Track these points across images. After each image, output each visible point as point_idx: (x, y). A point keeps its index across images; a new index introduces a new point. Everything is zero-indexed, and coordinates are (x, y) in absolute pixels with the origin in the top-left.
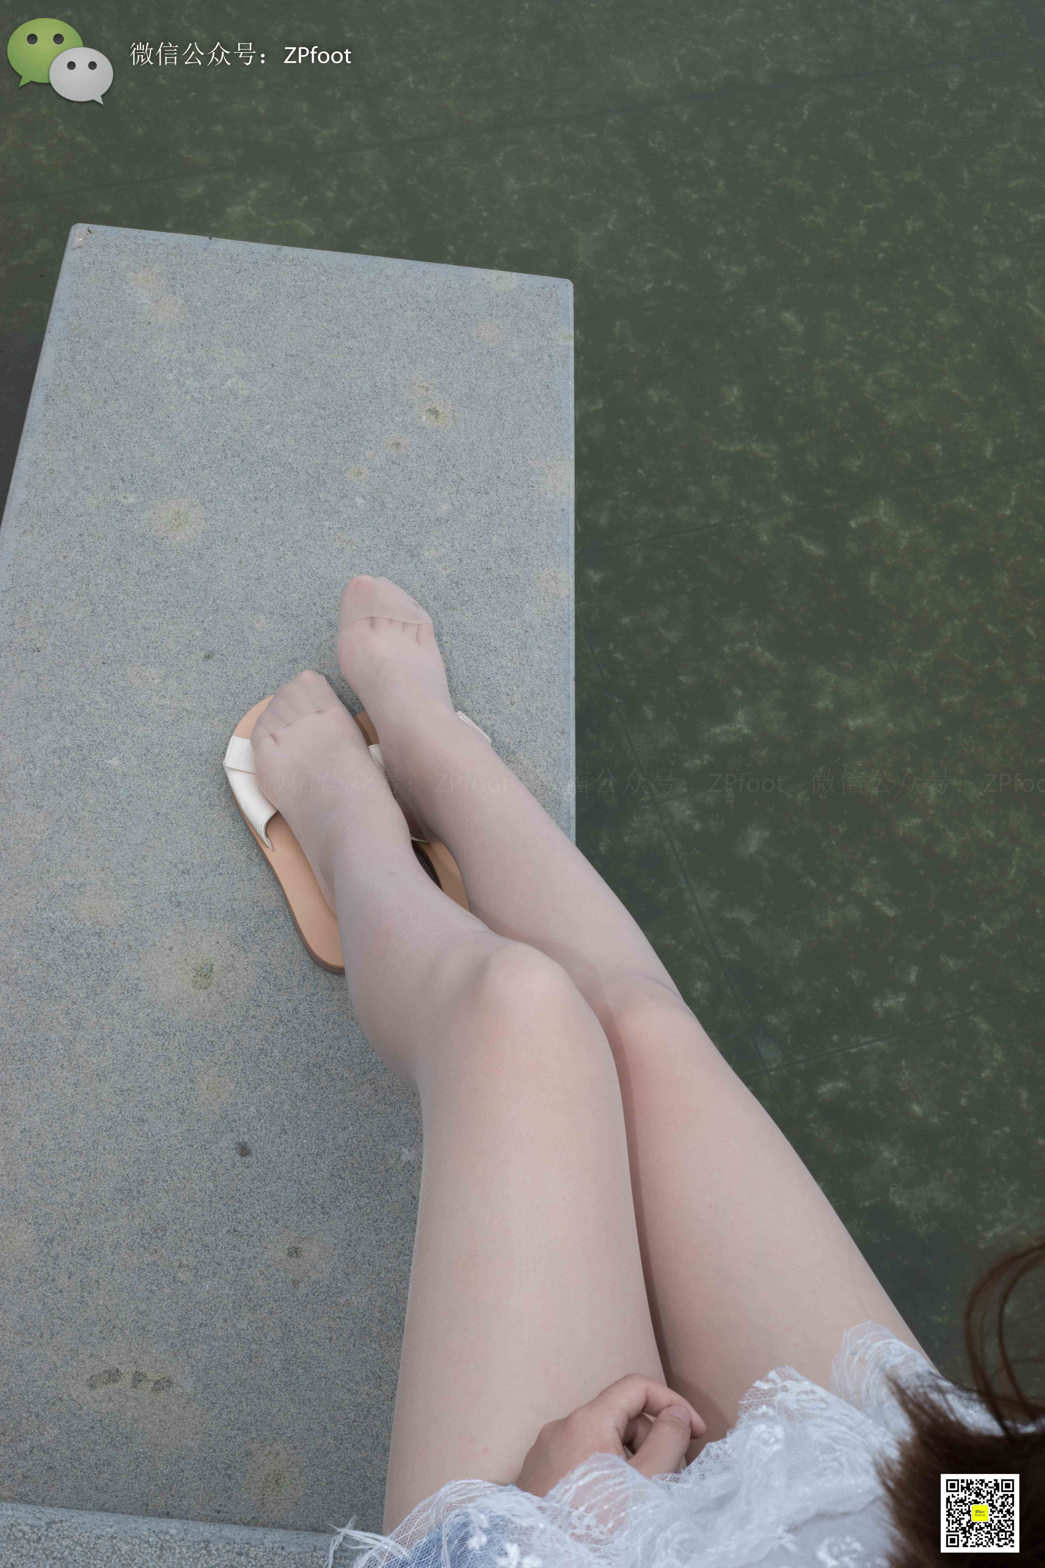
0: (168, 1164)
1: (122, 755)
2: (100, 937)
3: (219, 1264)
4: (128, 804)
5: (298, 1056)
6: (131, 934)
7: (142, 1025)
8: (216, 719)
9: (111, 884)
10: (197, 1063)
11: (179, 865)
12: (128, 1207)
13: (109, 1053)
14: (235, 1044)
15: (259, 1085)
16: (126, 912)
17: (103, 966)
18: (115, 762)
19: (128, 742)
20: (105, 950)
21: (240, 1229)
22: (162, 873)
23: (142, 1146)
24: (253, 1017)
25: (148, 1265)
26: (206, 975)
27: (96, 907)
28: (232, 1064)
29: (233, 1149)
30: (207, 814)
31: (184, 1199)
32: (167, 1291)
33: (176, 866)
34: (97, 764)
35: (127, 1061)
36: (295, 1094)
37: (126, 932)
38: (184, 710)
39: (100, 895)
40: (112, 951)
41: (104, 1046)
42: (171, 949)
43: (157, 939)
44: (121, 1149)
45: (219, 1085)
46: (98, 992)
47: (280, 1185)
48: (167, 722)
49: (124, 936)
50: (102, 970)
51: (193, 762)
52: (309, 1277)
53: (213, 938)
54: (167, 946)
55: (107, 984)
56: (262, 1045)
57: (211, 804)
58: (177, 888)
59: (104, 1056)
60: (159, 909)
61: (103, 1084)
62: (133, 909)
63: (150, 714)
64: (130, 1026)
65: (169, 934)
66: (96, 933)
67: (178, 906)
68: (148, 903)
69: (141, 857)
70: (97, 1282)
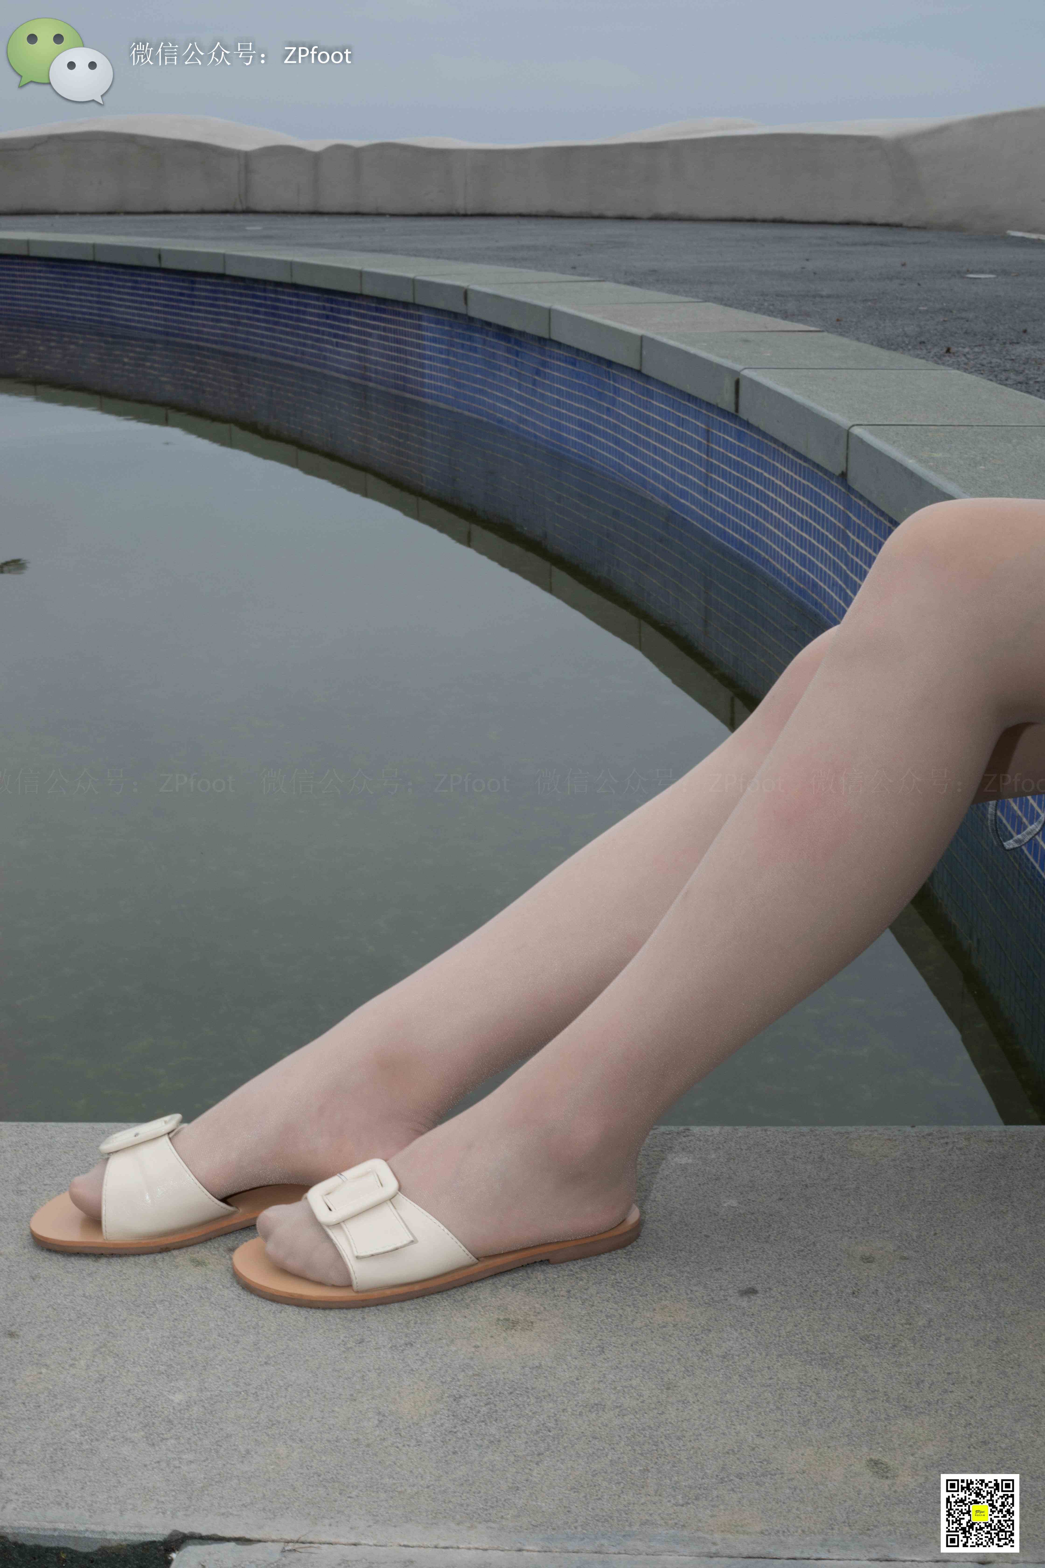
0: (780, 1336)
1: (165, 1393)
2: (461, 1397)
3: (899, 1301)
4: (249, 1385)
5: (618, 1264)
6: (456, 1375)
7: (591, 1362)
8: (117, 1327)
9: (377, 1392)
10: (637, 1324)
11: (349, 1346)
12: (845, 1359)
13: (634, 1383)
14: (608, 1301)
15: (660, 1285)
16: (422, 1381)
17: (506, 1392)
18: (178, 1398)
19: (145, 1388)
20: (480, 1393)
21: (849, 1291)
22: (360, 1357)
23: (761, 1354)
24: (569, 1292)
25: (915, 1344)
26: (513, 1323)
27: (415, 1403)
28: (635, 1302)
29: (749, 1298)
30: (270, 1330)
31: (823, 1325)
32: (943, 1330)
33: (351, 1348)
34: (180, 1411)
35: (644, 1370)
36: (669, 1265)
37: (453, 1378)
38: (97, 1350)
39: (396, 1399)
40: (483, 1387)
41: (626, 1387)
42: (476, 1347)
43: (462, 1357)
44: (769, 1368)
45: (666, 1310)
46: (545, 1394)
47: (787, 1269)
48: (116, 1362)
49: (459, 1380)
50: (511, 1393)
51: (185, 1341)
52: (894, 1251)
53: (458, 1320)
54: (473, 1350)
55: (533, 1389)
56: (607, 1285)
57: (254, 1328)
58: (384, 1346)
59: (640, 1386)
60: (417, 1358)
61: (679, 1384)
62: (417, 1375)
63: (100, 1375)
64: (592, 1370)
65: (453, 1348)
66: (455, 1400)
67: (412, 1345)
68: (409, 1365)
69: (336, 1373)
70: (949, 1374)
